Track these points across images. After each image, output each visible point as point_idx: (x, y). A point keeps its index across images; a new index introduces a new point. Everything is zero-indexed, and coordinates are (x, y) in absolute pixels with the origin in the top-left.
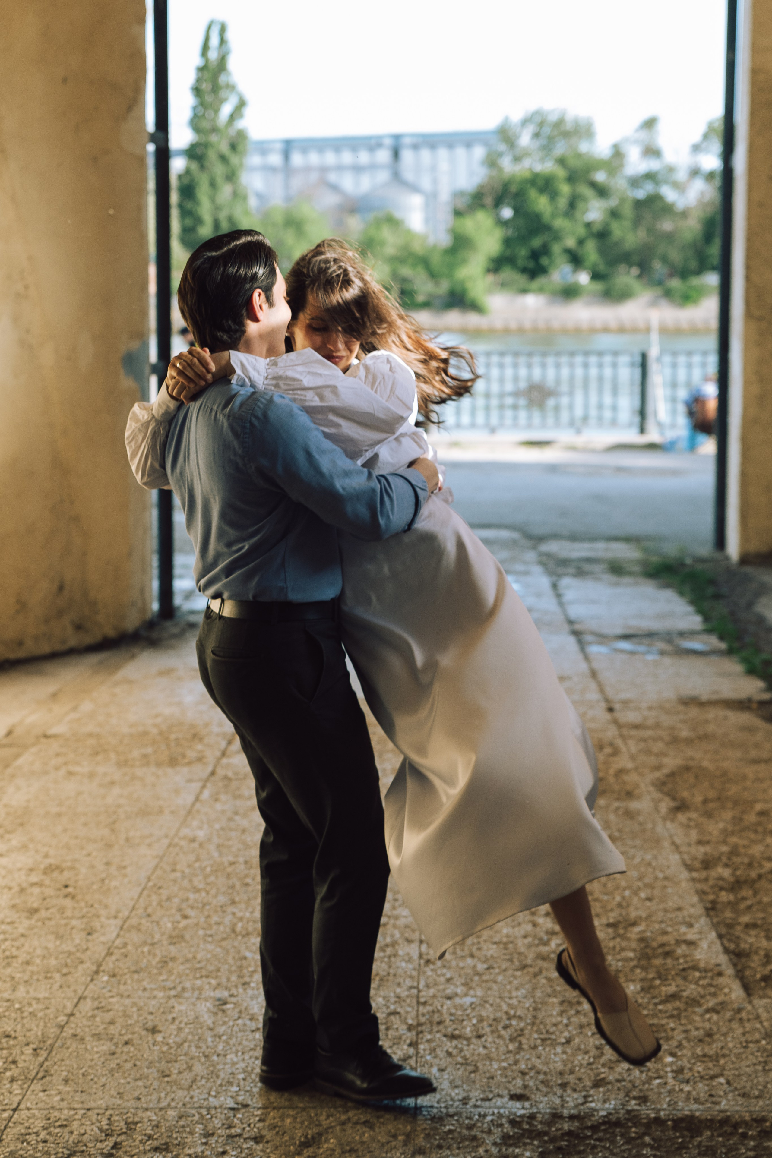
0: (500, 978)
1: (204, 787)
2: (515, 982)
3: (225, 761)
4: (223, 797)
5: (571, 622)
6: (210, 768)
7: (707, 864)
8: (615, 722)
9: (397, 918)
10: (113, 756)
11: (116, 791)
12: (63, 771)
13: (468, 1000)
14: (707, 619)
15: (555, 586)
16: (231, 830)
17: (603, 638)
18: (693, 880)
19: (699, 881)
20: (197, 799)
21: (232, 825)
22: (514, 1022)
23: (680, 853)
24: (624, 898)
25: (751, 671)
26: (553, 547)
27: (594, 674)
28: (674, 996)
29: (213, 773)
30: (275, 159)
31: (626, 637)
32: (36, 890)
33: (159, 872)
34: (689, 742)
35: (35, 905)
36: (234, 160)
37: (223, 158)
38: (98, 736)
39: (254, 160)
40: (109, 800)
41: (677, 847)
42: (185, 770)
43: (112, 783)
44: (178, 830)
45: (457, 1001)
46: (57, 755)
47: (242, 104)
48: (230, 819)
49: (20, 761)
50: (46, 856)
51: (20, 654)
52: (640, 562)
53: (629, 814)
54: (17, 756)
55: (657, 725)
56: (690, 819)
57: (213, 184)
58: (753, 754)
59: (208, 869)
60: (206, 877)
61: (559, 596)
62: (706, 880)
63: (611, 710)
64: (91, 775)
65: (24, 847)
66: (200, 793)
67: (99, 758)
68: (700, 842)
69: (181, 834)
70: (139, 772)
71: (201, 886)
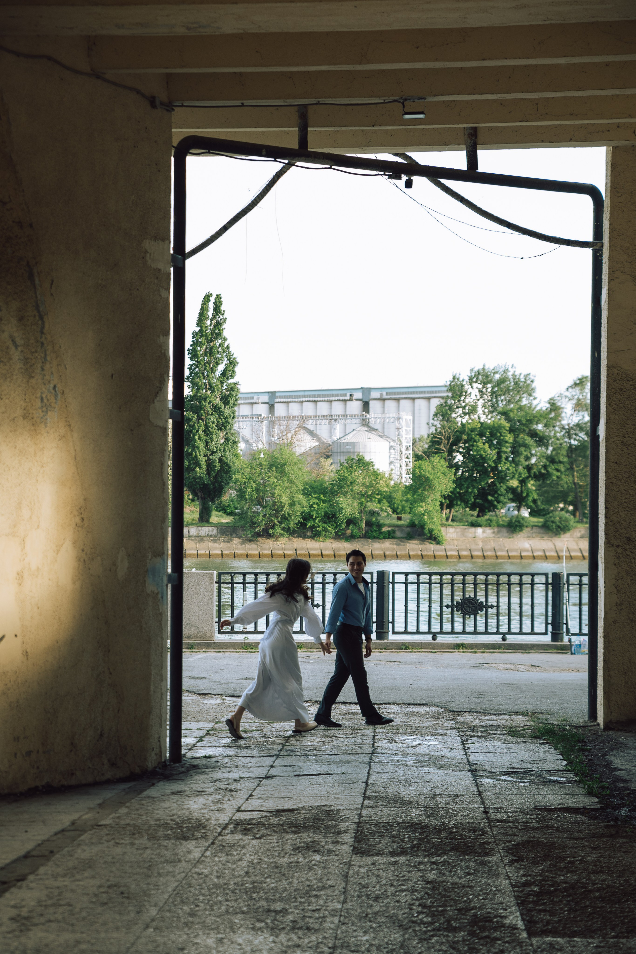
0: (385, 930)
1: (207, 850)
2: (395, 931)
3: (220, 838)
4: (220, 855)
5: (470, 764)
6: (211, 841)
7: (526, 884)
8: (488, 819)
9: (327, 906)
10: (145, 835)
11: (149, 851)
12: (112, 842)
13: (365, 938)
14: (570, 762)
15: (463, 743)
16: (225, 869)
17: (491, 774)
18: (514, 891)
19: (517, 891)
20: (203, 855)
21: (226, 867)
22: (390, 946)
23: (510, 880)
24: (469, 898)
25: (590, 793)
26: (468, 718)
27: (480, 793)
28: (486, 937)
29: (213, 843)
30: (262, 410)
31: (508, 773)
32: (104, 895)
33: (180, 888)
34: (534, 829)
35: (105, 901)
36: (227, 411)
37: (216, 409)
38: (134, 825)
39: (243, 410)
40: (145, 856)
41: (509, 877)
42: (194, 842)
43: (147, 848)
44: (191, 870)
45: (359, 938)
46: (107, 835)
47: (233, 363)
48: (224, 865)
49: (82, 838)
50: (108, 880)
51: (73, 782)
52: (532, 729)
53: (483, 863)
54: (80, 835)
55: (516, 821)
56: (521, 865)
57: (207, 432)
58: (575, 835)
59: (211, 886)
60: (209, 890)
61: (465, 749)
62: (522, 891)
63: (486, 812)
64: (132, 844)
65: (93, 877)
66: (205, 852)
67: (136, 836)
68: (524, 875)
69: (193, 871)
70: (165, 843)
71: (207, 893)
